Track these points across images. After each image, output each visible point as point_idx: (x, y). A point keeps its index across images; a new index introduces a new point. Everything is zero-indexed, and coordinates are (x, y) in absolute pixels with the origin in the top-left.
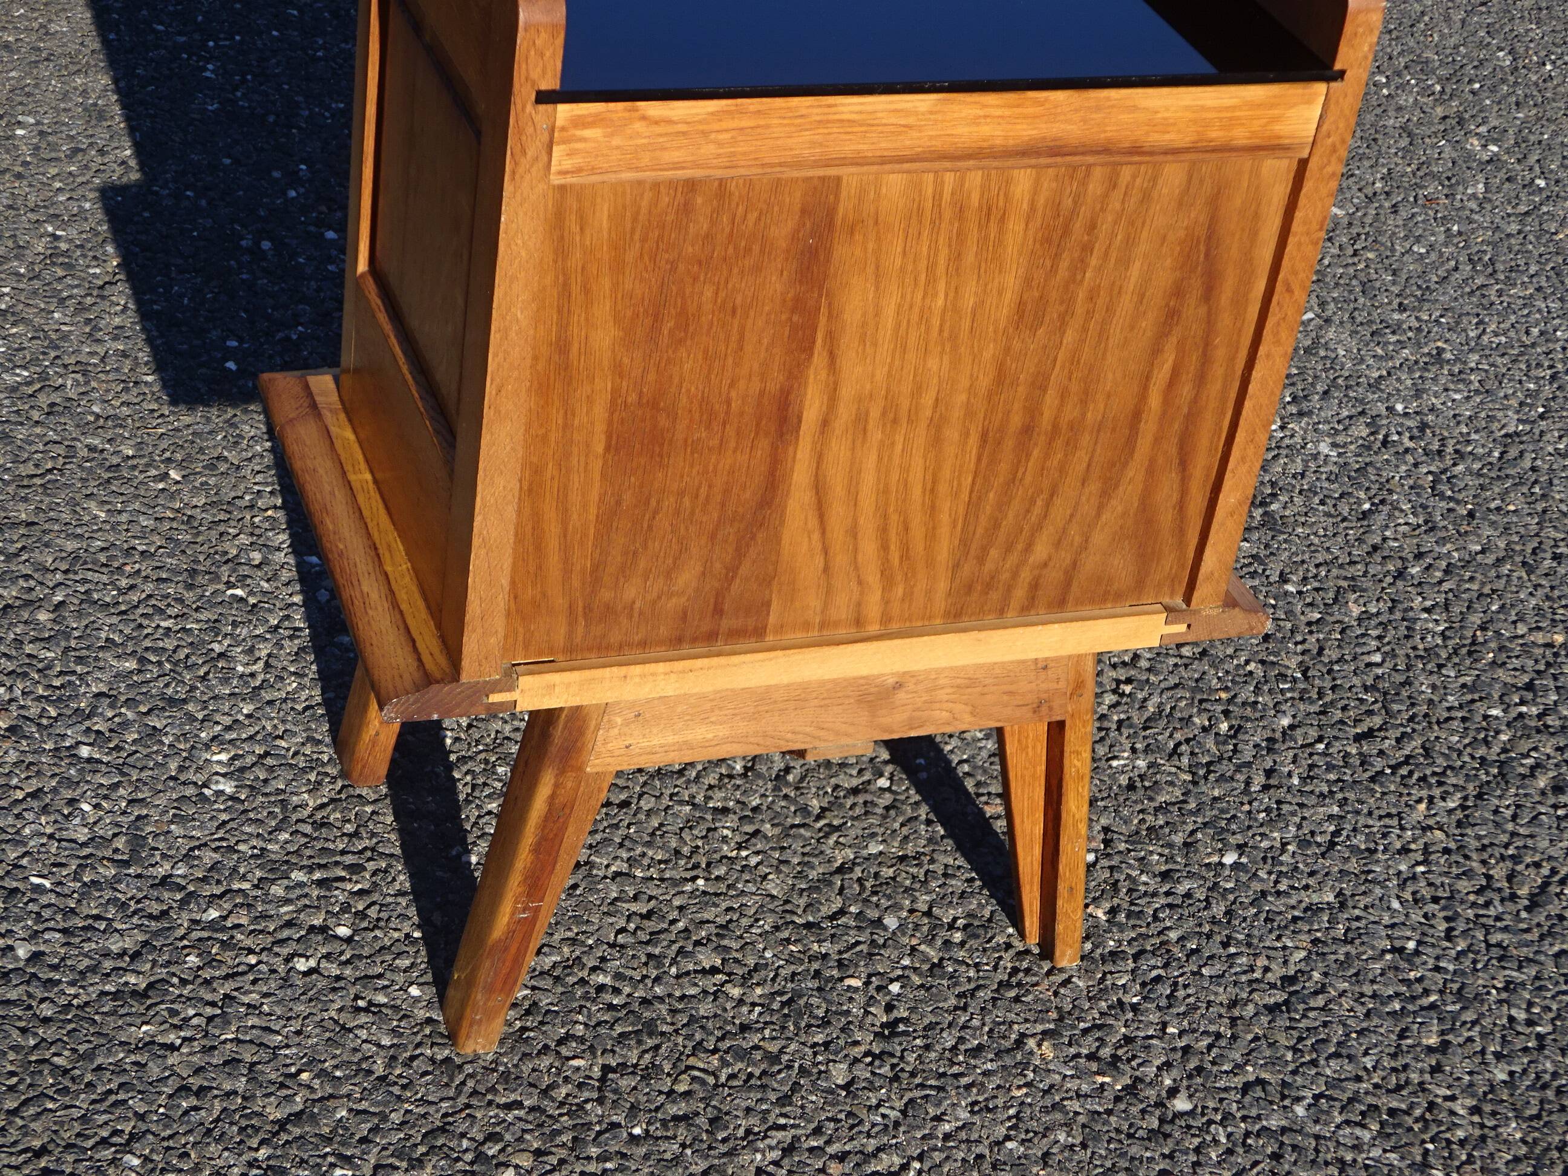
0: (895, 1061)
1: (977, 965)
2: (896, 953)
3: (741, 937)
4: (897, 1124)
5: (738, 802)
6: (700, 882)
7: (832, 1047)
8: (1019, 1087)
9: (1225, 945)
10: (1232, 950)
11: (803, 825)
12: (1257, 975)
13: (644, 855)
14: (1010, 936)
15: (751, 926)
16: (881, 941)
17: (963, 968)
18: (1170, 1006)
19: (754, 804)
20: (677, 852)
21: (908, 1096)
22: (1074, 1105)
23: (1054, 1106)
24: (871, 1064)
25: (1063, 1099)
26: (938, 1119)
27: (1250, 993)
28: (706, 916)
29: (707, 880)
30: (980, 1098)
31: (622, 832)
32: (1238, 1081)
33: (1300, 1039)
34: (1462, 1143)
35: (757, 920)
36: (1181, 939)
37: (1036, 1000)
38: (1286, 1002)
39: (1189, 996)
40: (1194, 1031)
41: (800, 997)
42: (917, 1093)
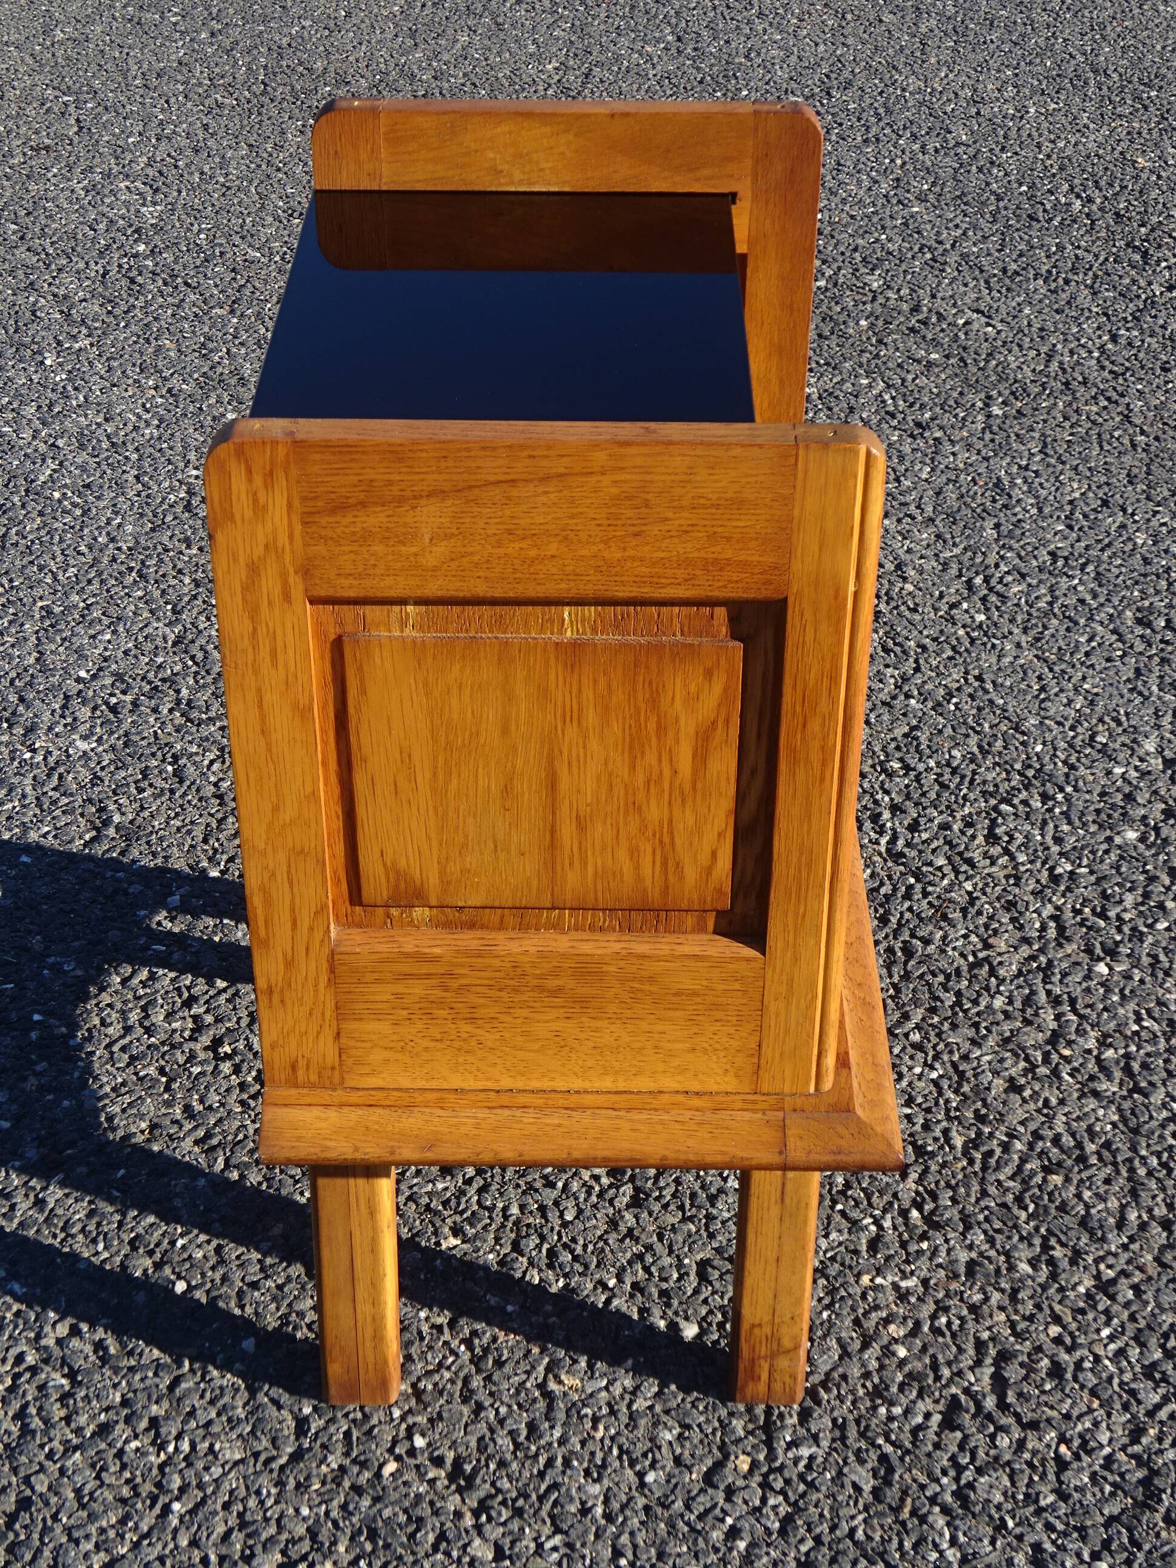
0: (500, 1498)
1: (440, 1365)
2: (381, 1413)
3: (266, 1520)
4: (570, 1546)
5: (107, 1410)
6: (176, 1506)
7: (450, 1535)
8: (595, 1428)
9: (552, 1185)
10: (560, 1185)
11: (176, 1382)
12: (597, 1188)
13: (102, 1531)
14: (427, 1319)
15: (262, 1502)
16: (359, 1415)
17: (437, 1377)
18: (586, 1266)
19: (118, 1399)
20: (123, 1501)
21: (544, 1513)
22: (640, 1404)
23: (631, 1417)
24: (490, 1519)
25: (629, 1406)
26: (585, 1511)
27: (611, 1202)
28: (221, 1529)
29: (178, 1499)
30: (585, 1465)
31: (58, 1529)
32: (693, 1279)
33: (681, 1208)
34: (847, 1185)
35: (258, 1493)
36: (522, 1207)
37: (511, 1351)
38: (637, 1190)
39: (585, 1246)
40: (623, 1269)
41: (374, 1520)
42: (547, 1506)
